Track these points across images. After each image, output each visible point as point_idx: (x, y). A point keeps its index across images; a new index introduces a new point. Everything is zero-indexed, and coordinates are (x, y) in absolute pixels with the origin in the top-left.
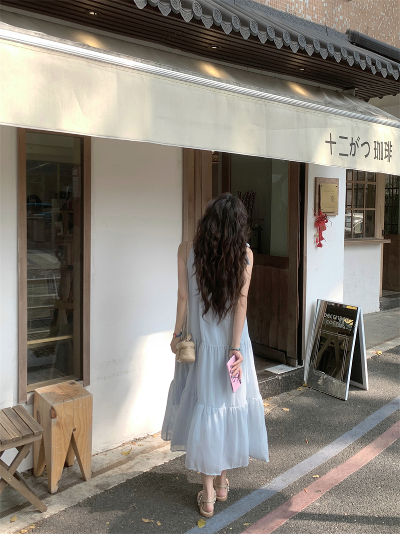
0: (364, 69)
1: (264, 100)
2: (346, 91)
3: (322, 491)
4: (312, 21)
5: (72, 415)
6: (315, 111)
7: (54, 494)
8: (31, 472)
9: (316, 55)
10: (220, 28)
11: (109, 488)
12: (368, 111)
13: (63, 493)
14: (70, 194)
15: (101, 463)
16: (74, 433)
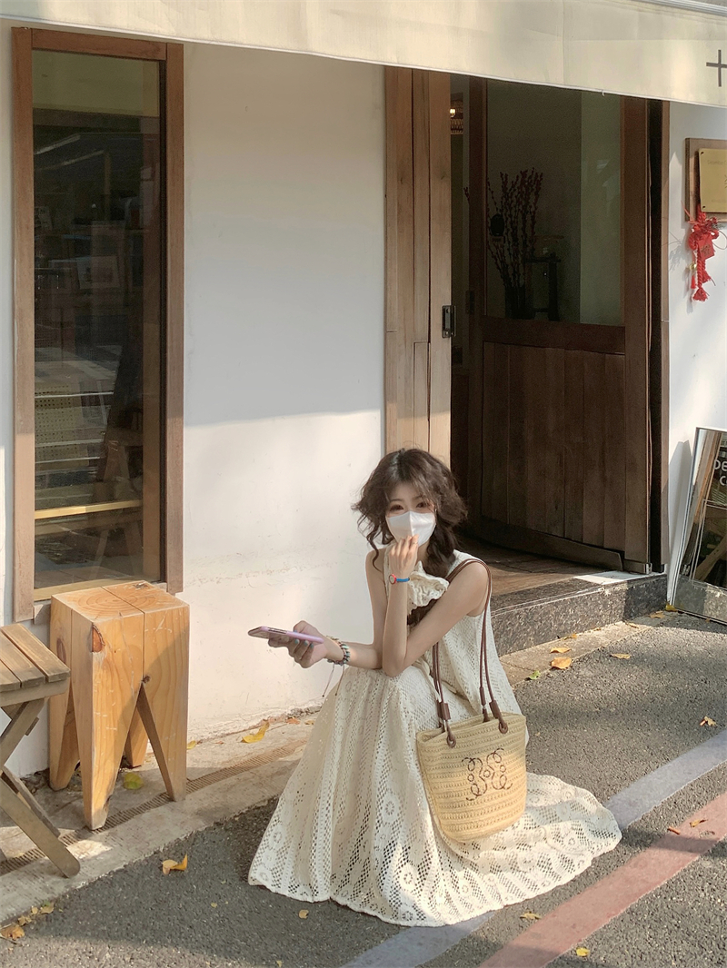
5: (140, 645)
7: (98, 830)
8: (44, 778)
11: (227, 818)
15: (209, 762)
16: (144, 685)
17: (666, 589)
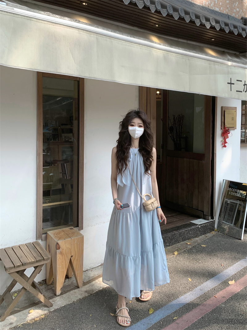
1: (188, 57)
2: (241, 54)
3: (226, 297)
4: (220, 12)
5: (70, 247)
6: (221, 64)
7: (58, 296)
8: (44, 282)
9: (222, 30)
11: (93, 293)
13: (64, 295)
15: (89, 276)
16: (71, 258)
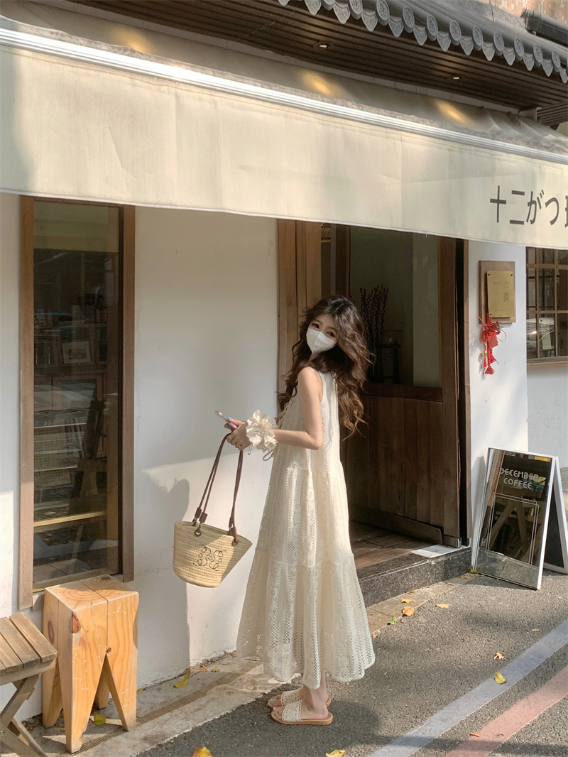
0: (549, 75)
1: (399, 132)
2: (522, 113)
5: (105, 627)
6: (477, 149)
8: (38, 719)
9: (477, 53)
10: (331, 13)
11: (166, 741)
12: (557, 145)
13: (91, 752)
14: (101, 297)
15: (151, 703)
16: (108, 655)
17: (471, 559)
